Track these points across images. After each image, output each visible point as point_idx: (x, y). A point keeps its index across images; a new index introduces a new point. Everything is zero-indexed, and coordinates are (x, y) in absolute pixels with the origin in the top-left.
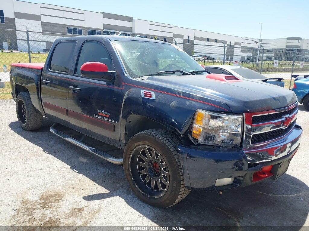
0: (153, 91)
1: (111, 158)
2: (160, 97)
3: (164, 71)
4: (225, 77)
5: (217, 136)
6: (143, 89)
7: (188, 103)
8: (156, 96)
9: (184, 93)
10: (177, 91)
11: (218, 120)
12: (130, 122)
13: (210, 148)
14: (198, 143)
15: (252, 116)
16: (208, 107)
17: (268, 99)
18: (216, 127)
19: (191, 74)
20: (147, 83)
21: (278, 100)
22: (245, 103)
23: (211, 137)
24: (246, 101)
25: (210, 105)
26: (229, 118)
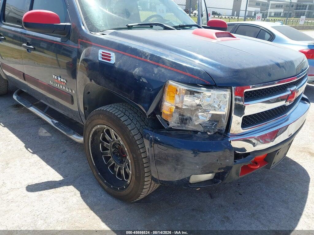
0: (113, 52)
1: (74, 136)
2: (121, 60)
3: (137, 24)
4: (216, 34)
5: (194, 118)
6: (102, 48)
7: (156, 70)
8: (117, 59)
9: (152, 55)
10: (144, 52)
11: (195, 96)
12: (89, 93)
13: (183, 134)
14: (169, 127)
15: (245, 91)
16: (182, 77)
17: (271, 65)
18: (192, 106)
19: (174, 28)
20: (107, 40)
21: (283, 67)
22: (236, 72)
23: (186, 119)
24: (237, 70)
25: (185, 75)
26: (212, 94)
